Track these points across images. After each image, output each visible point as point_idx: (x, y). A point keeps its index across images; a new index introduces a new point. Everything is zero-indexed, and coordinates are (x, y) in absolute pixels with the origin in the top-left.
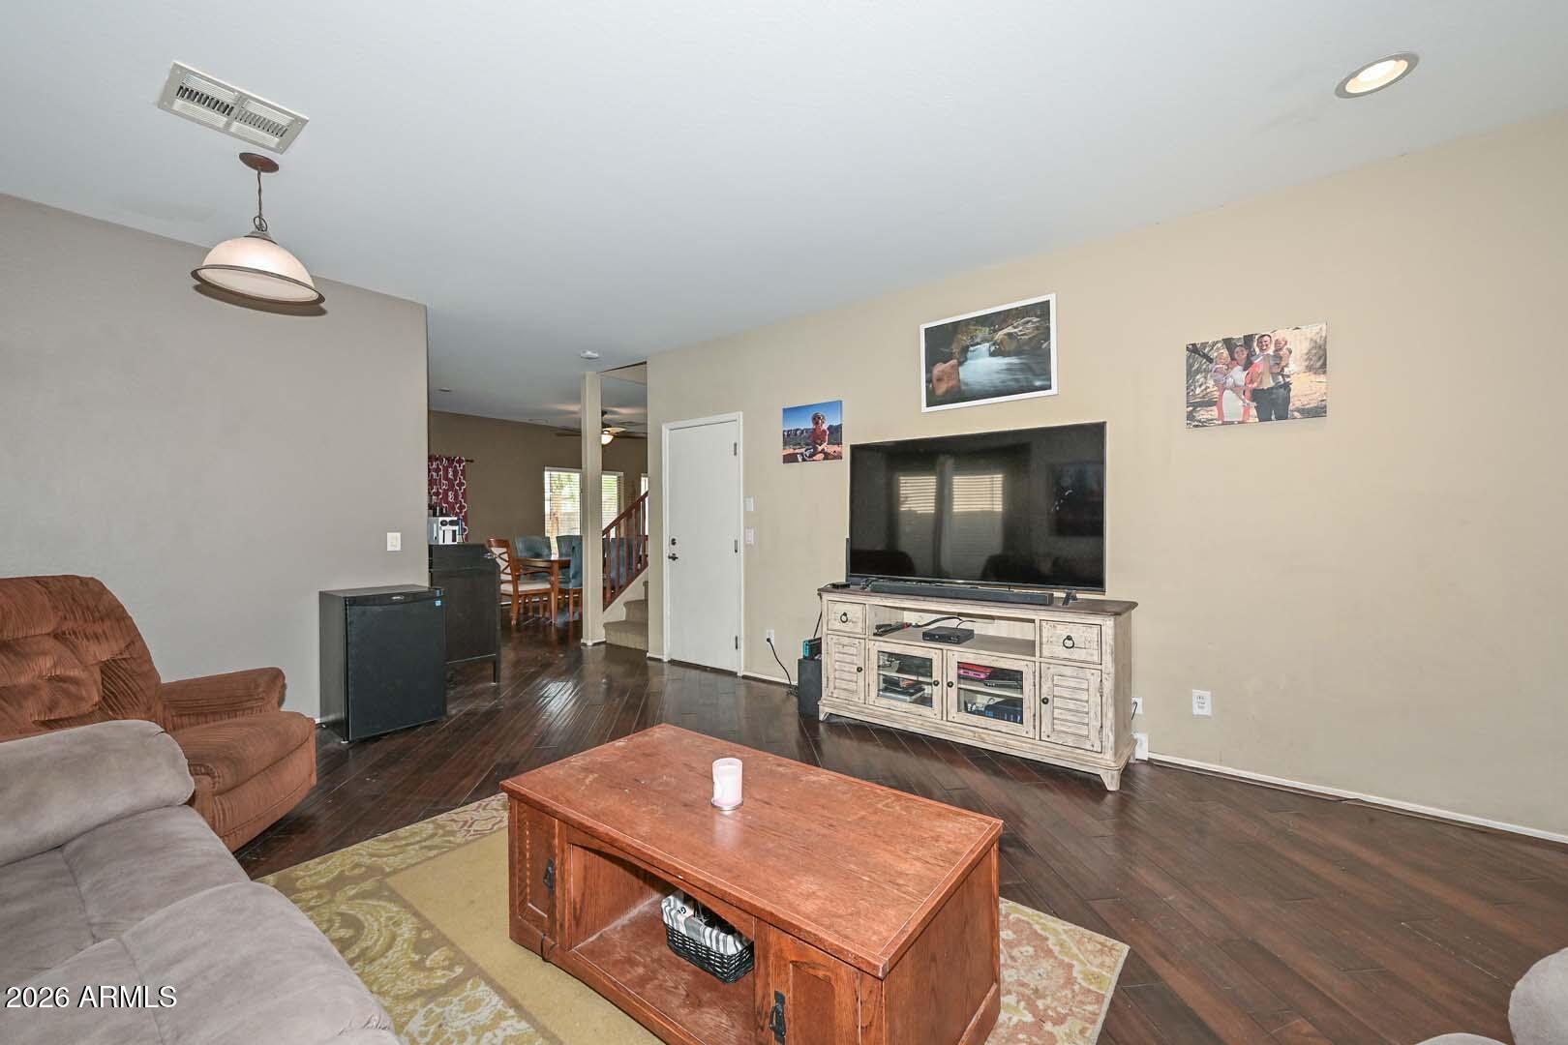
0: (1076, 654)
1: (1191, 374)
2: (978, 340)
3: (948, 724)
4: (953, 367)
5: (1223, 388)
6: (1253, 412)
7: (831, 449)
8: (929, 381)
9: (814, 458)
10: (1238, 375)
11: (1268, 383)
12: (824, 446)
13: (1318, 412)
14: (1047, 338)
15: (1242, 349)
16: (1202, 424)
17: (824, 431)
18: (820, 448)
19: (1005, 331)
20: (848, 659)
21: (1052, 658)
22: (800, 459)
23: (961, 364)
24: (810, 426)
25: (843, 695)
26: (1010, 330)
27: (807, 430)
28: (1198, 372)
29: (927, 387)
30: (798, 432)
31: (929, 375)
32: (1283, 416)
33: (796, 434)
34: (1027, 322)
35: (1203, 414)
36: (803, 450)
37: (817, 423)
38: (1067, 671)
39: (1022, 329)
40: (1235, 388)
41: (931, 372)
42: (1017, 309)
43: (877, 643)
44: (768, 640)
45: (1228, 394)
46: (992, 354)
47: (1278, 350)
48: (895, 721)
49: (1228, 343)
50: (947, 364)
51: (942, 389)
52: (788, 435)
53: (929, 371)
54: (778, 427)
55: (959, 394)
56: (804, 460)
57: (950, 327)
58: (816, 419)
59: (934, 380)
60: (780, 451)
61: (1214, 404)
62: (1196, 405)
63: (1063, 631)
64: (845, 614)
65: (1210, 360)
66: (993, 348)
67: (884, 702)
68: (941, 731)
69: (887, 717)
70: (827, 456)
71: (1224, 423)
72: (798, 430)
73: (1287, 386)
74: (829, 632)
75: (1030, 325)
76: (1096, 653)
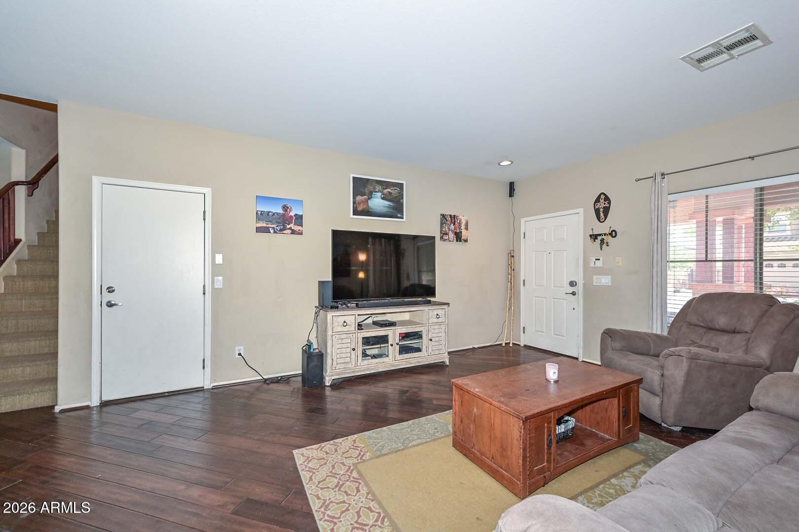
0: (440, 320)
1: (442, 224)
2: (377, 190)
3: (395, 362)
4: (365, 199)
5: (449, 230)
6: (455, 239)
7: (296, 228)
8: (354, 203)
9: (284, 232)
10: (452, 227)
11: (458, 231)
12: (292, 225)
13: (466, 241)
14: (403, 199)
15: (454, 218)
16: (445, 240)
17: (291, 217)
18: (288, 227)
19: (388, 190)
20: (345, 346)
21: (432, 323)
22: (272, 231)
23: (369, 199)
24: (281, 211)
25: (343, 366)
26: (389, 190)
27: (278, 214)
28: (444, 223)
29: (353, 206)
30: (270, 214)
31: (354, 200)
32: (460, 241)
33: (268, 215)
34: (396, 189)
35: (445, 237)
36: (275, 226)
37: (286, 211)
38: (436, 327)
39: (394, 191)
40: (452, 230)
41: (356, 199)
42: (392, 182)
43: (362, 334)
44: (240, 354)
45: (450, 231)
46: (383, 198)
47: (460, 221)
48: (372, 369)
49: (450, 215)
50: (363, 197)
51: (360, 208)
52: (261, 214)
53: (354, 198)
54: (252, 208)
55: (368, 212)
56: (275, 232)
57: (365, 180)
58: (285, 208)
59: (357, 203)
60: (254, 224)
61: (447, 234)
62: (444, 234)
63: (435, 312)
64: (345, 322)
65: (447, 220)
66: (382, 196)
67: (366, 362)
68: (393, 366)
69: (368, 369)
70: (293, 232)
71: (450, 241)
72: (270, 212)
73: (461, 232)
74: (333, 334)
75: (396, 191)
76: (444, 318)
